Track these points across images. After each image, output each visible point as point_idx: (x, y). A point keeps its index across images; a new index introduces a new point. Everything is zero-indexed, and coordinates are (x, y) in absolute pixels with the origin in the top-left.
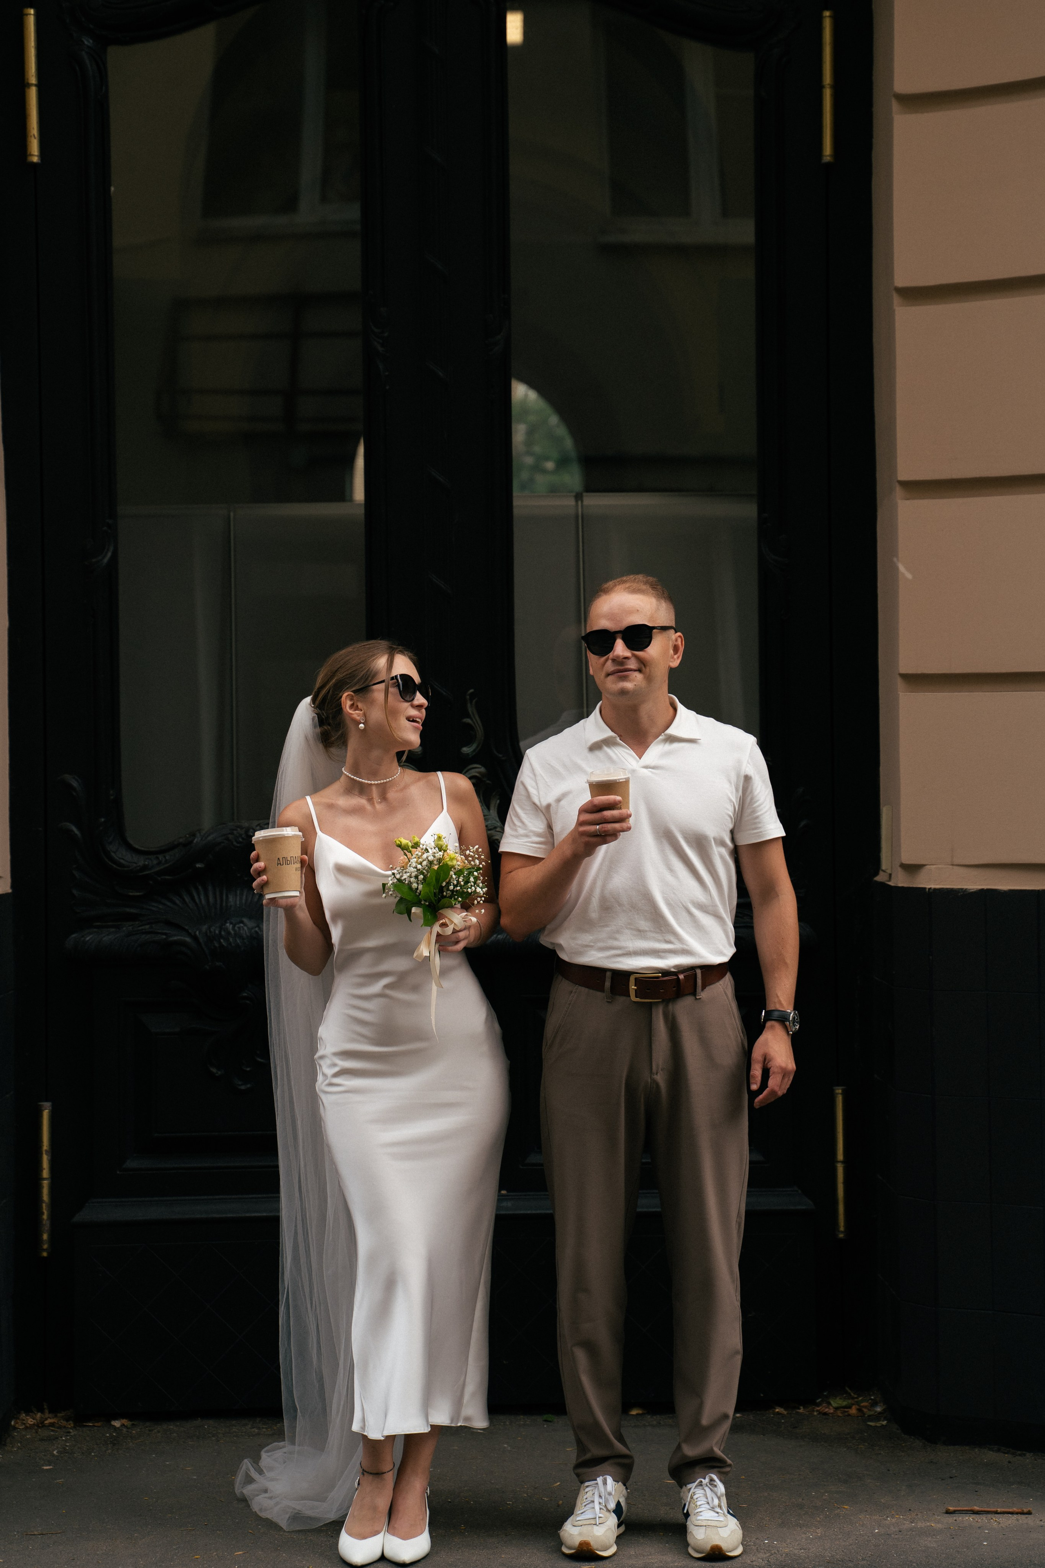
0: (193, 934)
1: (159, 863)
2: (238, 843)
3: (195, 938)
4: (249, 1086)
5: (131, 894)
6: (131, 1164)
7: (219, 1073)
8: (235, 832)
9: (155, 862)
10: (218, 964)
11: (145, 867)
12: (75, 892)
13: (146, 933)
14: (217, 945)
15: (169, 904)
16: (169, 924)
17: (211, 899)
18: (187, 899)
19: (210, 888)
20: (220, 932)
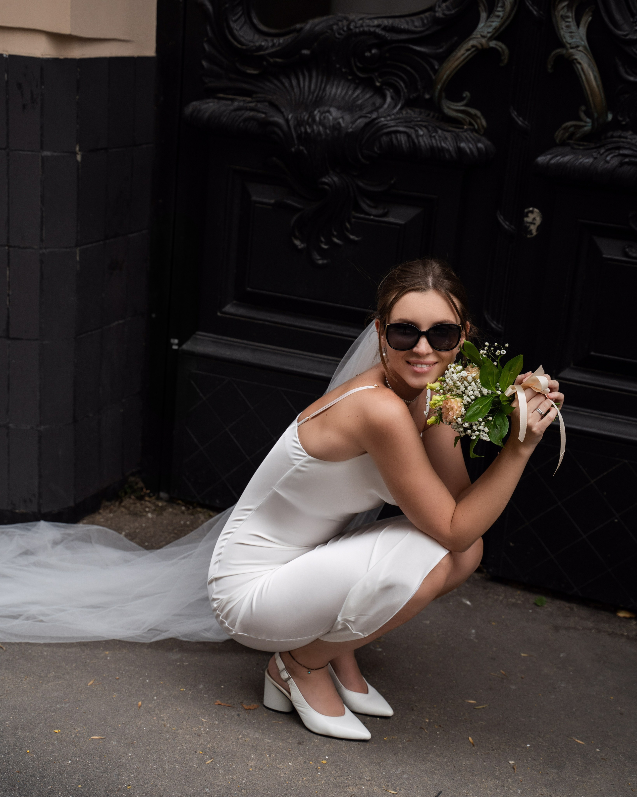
0: (286, 117)
1: (273, 45)
2: (340, 34)
3: (287, 121)
4: (325, 261)
5: (249, 71)
6: (229, 308)
7: (302, 246)
8: (340, 23)
9: (270, 44)
10: (301, 148)
11: (261, 48)
12: (204, 63)
13: (252, 109)
14: (303, 130)
15: (279, 84)
16: (272, 104)
17: (313, 87)
18: (294, 82)
19: (314, 74)
20: (308, 119)
